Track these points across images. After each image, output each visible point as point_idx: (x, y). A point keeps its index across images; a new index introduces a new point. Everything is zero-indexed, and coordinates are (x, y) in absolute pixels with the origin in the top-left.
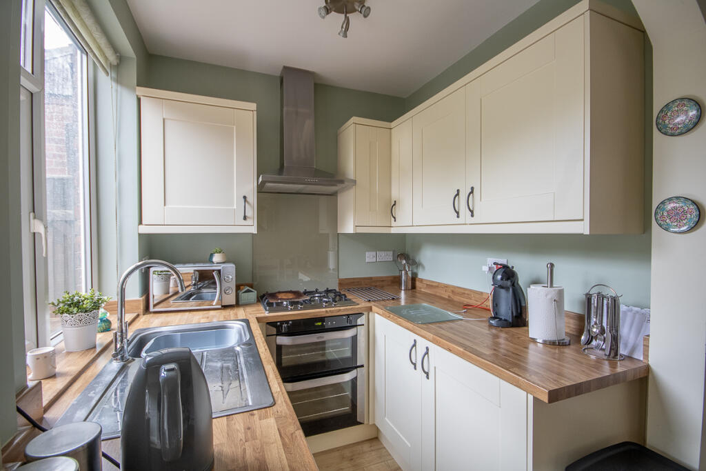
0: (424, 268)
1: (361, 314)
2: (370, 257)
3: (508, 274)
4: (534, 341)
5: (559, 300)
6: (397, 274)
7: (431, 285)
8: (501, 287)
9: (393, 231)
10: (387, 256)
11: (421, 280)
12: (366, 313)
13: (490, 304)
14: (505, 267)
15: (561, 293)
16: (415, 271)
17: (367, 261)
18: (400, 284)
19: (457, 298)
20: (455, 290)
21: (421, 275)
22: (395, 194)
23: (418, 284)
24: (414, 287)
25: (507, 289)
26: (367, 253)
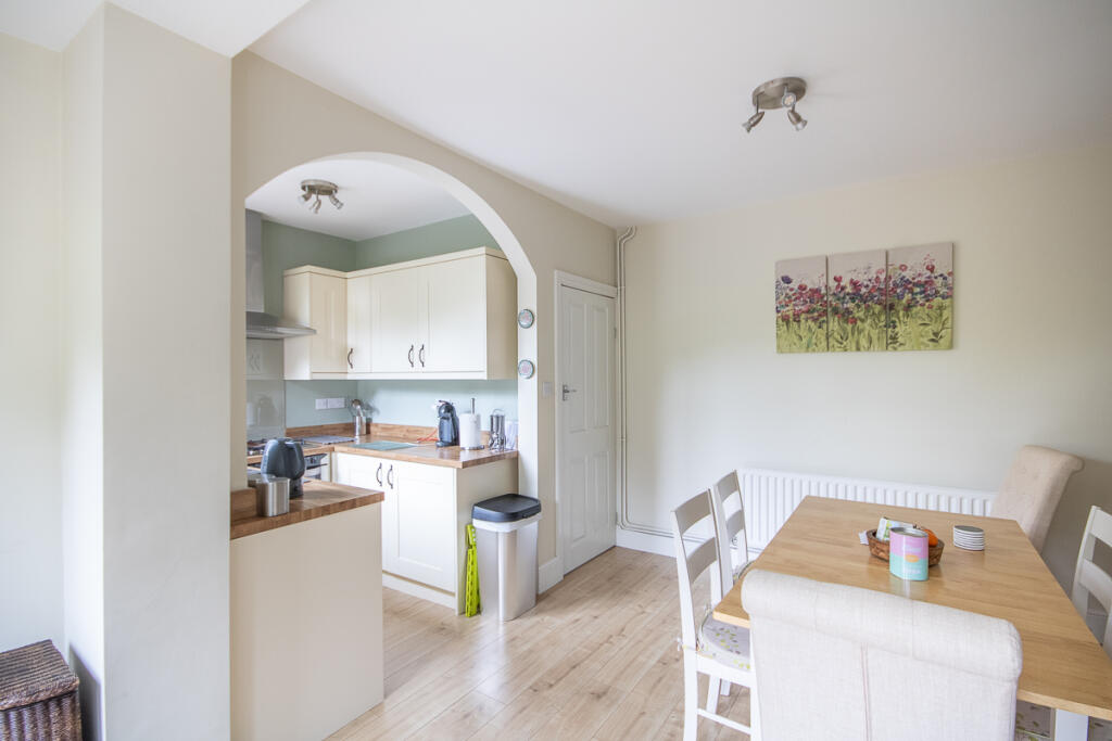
0: (378, 412)
1: (323, 455)
2: (320, 404)
3: (449, 408)
4: (463, 449)
5: (477, 422)
6: (350, 421)
7: (386, 428)
8: (444, 418)
9: (349, 377)
10: (338, 403)
11: (376, 425)
12: (328, 454)
13: (437, 436)
14: (447, 403)
15: (478, 417)
16: (369, 416)
17: (317, 407)
18: (354, 432)
19: (412, 436)
20: (409, 430)
21: (376, 419)
22: (351, 342)
23: (372, 429)
24: (368, 432)
25: (448, 419)
26: (317, 400)
